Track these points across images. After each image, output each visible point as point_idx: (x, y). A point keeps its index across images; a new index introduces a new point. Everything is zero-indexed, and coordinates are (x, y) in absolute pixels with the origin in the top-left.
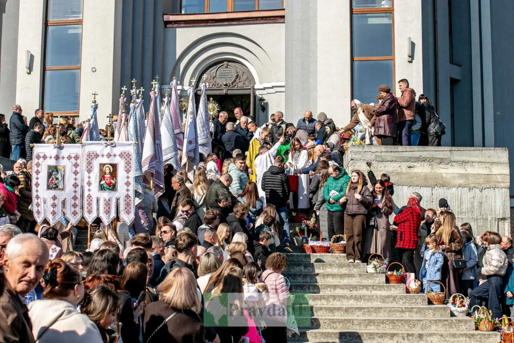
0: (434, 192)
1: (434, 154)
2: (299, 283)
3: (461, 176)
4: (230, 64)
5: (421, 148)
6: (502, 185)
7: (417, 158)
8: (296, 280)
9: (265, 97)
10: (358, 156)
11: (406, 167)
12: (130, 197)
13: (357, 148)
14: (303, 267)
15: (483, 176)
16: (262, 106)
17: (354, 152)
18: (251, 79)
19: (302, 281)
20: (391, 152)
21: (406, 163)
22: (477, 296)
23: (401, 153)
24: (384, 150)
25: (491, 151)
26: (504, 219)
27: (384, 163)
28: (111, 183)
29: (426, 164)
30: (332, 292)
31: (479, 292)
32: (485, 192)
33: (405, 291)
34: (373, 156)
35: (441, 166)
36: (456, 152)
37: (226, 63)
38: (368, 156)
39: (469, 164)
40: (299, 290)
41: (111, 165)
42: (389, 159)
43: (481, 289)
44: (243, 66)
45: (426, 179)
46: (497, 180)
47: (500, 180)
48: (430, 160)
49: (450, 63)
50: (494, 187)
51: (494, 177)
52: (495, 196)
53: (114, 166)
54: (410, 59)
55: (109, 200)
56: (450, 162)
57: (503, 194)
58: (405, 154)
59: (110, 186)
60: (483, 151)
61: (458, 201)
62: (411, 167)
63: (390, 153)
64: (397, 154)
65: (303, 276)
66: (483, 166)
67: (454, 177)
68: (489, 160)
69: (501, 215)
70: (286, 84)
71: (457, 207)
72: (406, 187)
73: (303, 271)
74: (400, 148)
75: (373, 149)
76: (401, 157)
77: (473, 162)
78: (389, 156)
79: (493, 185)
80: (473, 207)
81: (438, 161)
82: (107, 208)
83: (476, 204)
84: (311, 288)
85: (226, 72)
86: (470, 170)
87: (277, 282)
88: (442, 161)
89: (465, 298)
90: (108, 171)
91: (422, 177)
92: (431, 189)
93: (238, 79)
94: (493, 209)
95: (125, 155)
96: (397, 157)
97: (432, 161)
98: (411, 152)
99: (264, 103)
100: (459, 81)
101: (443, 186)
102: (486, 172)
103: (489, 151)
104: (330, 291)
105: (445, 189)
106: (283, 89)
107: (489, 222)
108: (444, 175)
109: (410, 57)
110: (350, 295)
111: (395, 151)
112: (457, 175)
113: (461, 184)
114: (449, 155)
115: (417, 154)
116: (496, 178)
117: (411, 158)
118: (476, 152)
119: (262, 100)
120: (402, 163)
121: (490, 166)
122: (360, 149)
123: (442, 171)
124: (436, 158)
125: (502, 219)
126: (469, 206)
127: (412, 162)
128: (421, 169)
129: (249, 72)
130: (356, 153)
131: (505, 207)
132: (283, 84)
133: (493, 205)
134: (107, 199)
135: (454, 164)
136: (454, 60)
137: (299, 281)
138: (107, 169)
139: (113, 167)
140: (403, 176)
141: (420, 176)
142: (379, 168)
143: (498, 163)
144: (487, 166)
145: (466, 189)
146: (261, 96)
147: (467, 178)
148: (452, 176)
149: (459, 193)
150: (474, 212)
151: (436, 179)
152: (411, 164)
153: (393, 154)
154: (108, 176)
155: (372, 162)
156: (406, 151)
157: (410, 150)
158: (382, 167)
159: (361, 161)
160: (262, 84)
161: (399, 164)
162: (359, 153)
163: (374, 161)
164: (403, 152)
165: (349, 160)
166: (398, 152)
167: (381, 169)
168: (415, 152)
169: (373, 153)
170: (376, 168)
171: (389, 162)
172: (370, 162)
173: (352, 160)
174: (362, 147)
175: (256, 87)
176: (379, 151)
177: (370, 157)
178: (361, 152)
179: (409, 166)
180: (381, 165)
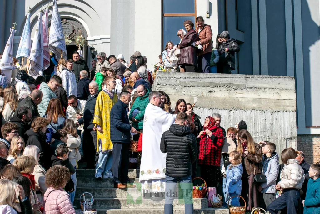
0: (231, 115)
1: (231, 80)
2: (104, 198)
3: (255, 100)
4: (68, 21)
5: (220, 75)
6: (290, 109)
7: (217, 84)
8: (101, 195)
9: (94, 47)
10: (164, 82)
11: (206, 91)
13: (163, 74)
14: (109, 182)
15: (273, 101)
16: (92, 54)
17: (160, 78)
18: (84, 34)
19: (107, 196)
20: (194, 78)
21: (207, 88)
22: (274, 210)
23: (202, 79)
24: (187, 76)
25: (280, 79)
26: (291, 138)
27: (187, 88)
29: (224, 89)
30: (136, 207)
31: (276, 206)
32: (276, 115)
33: (207, 206)
34: (178, 82)
35: (238, 91)
36: (250, 79)
37: (65, 20)
38: (173, 82)
39: (261, 90)
40: (103, 206)
42: (191, 84)
43: (278, 203)
44: (78, 23)
45: (224, 102)
46: (285, 104)
47: (288, 104)
48: (227, 86)
49: (236, 29)
50: (283, 110)
51: (283, 101)
52: (284, 118)
54: (208, 16)
56: (245, 88)
57: (291, 117)
60: (273, 79)
61: (252, 123)
62: (211, 92)
63: (192, 79)
64: (199, 80)
65: (109, 192)
66: (274, 92)
67: (248, 101)
68: (278, 87)
69: (289, 135)
70: (111, 37)
71: (251, 128)
72: (207, 110)
73: (109, 186)
74: (201, 75)
75: (178, 75)
76: (202, 83)
77: (265, 88)
78: (192, 82)
79: (282, 108)
80: (265, 128)
81: (235, 87)
83: (268, 125)
84: (115, 203)
85: (65, 27)
86: (263, 95)
87: (59, 201)
88: (238, 87)
89: (265, 212)
91: (221, 101)
92: (228, 111)
93: (74, 33)
94: (282, 130)
96: (199, 83)
97: (230, 87)
98: (211, 79)
99: (94, 51)
100: (243, 43)
101: (239, 109)
102: (276, 97)
103: (278, 79)
104: (134, 206)
105: (241, 112)
106: (109, 41)
107: (279, 141)
108: (240, 100)
109: (208, 13)
110: (153, 210)
111: (197, 77)
112: (251, 99)
113: (254, 107)
114: (244, 82)
115: (216, 81)
116: (285, 103)
117: (211, 83)
118: (268, 79)
119: (92, 49)
120: (203, 88)
121: (279, 92)
122: (166, 76)
123: (239, 96)
124: (233, 84)
125: (290, 138)
126: (262, 127)
127: (212, 87)
128: (220, 94)
129: (83, 27)
130: (162, 78)
131: (293, 128)
132: (109, 36)
133: (282, 126)
135: (248, 89)
136: (238, 28)
137: (104, 196)
140: (204, 100)
141: (219, 99)
142: (183, 92)
143: (286, 90)
144: (277, 92)
145: (259, 112)
146: (91, 46)
147: (260, 102)
148: (247, 100)
149: (253, 116)
150: (267, 132)
151: (233, 103)
152: (211, 89)
153: (195, 80)
155: (177, 87)
156: (207, 78)
157: (211, 77)
158: (185, 91)
159: (167, 85)
160: (93, 36)
161: (200, 89)
162: (165, 78)
163: (179, 86)
164: (204, 78)
165: (156, 85)
166: (200, 78)
167: (185, 93)
168: (215, 79)
169: (177, 79)
170: (180, 92)
171: (191, 87)
172: (175, 87)
173: (159, 84)
174: (168, 73)
175: (88, 39)
176: (183, 77)
177: (174, 82)
178: (167, 78)
179: (209, 91)
180: (185, 89)
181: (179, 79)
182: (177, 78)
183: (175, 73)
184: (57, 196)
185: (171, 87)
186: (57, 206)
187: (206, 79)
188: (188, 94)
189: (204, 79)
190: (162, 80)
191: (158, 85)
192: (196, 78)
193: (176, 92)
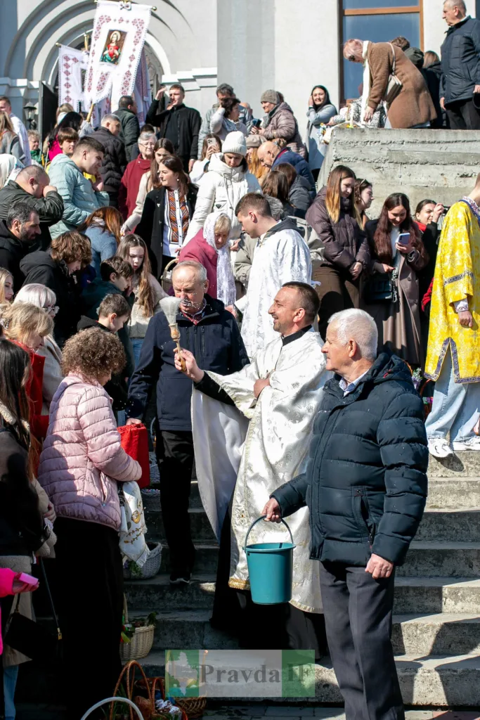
10: (351, 153)
11: (455, 175)
12: (130, 74)
13: (348, 134)
17: (341, 144)
18: (156, 68)
20: (423, 142)
21: (457, 166)
23: (444, 146)
24: (406, 139)
27: (408, 166)
28: (114, 54)
34: (385, 152)
38: (372, 153)
41: (120, 32)
42: (419, 157)
53: (123, 34)
55: (107, 74)
58: (454, 148)
59: (112, 58)
62: (467, 176)
63: (420, 145)
64: (436, 148)
70: (218, 71)
74: (443, 135)
75: (384, 136)
76: (444, 154)
78: (418, 152)
82: (101, 83)
87: (82, 408)
90: (114, 39)
95: (138, 22)
96: (436, 154)
98: (466, 144)
111: (431, 140)
117: (466, 155)
120: (447, 167)
122: (356, 138)
127: (469, 165)
130: (346, 145)
132: (214, 72)
134: (104, 73)
138: (114, 37)
139: (121, 35)
142: (397, 178)
152: (467, 170)
153: (427, 148)
154: (113, 45)
155: (382, 165)
156: (456, 142)
157: (465, 139)
158: (403, 176)
159: (358, 162)
160: (175, 73)
161: (441, 169)
162: (352, 145)
163: (387, 162)
164: (449, 142)
165: (332, 161)
166: (439, 142)
167: (401, 180)
168: (476, 143)
169: (383, 146)
170: (389, 178)
171: (418, 165)
172: (378, 165)
173: (338, 160)
174: (359, 132)
175: (164, 79)
176: (396, 140)
177: (375, 153)
178: (359, 144)
179: (462, 174)
180: (401, 170)
181: (386, 146)
182: (382, 144)
183: (376, 132)
184: (79, 396)
185: (367, 165)
186: (78, 420)
187: (453, 144)
188: (411, 183)
189: (450, 144)
190: (344, 149)
191: (335, 161)
192: (429, 142)
193: (381, 178)
